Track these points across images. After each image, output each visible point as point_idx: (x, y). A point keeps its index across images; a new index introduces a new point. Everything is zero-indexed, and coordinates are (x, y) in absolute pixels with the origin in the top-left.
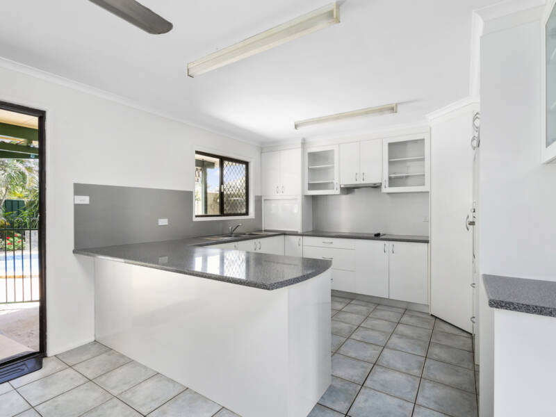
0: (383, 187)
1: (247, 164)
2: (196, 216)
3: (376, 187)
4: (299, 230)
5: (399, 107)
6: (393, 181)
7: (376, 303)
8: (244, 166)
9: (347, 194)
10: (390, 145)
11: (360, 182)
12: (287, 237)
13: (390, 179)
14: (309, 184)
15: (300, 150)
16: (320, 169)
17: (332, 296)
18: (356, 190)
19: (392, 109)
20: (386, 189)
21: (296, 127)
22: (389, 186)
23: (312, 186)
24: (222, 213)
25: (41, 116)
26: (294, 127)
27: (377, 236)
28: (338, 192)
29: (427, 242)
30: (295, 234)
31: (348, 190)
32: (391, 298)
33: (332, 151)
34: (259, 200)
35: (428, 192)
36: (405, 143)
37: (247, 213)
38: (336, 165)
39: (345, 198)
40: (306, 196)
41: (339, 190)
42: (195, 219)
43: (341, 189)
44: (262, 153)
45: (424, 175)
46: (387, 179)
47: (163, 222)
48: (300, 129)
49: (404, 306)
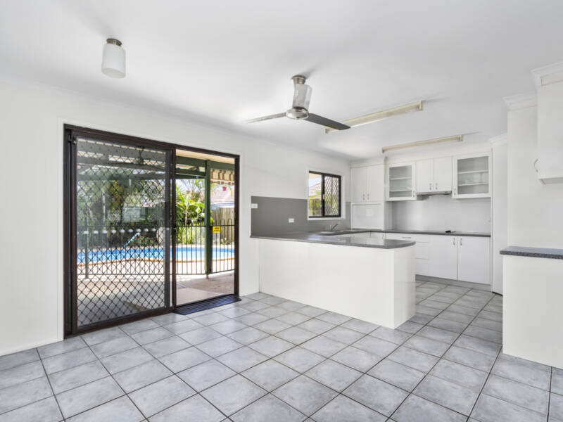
0: (453, 193)
1: (339, 177)
2: (310, 217)
3: (448, 194)
4: (383, 229)
5: (465, 137)
6: (461, 190)
7: (446, 283)
8: (338, 179)
9: (423, 199)
10: (459, 161)
11: (434, 190)
12: (372, 233)
13: (459, 187)
14: (390, 192)
15: (383, 166)
16: (399, 180)
17: (416, 280)
18: (430, 197)
19: (459, 139)
20: (455, 196)
21: (383, 151)
22: (459, 193)
23: (392, 194)
24: (324, 216)
25: (237, 158)
26: (381, 151)
27: (448, 233)
28: (415, 198)
29: (489, 236)
30: (379, 231)
31: (423, 197)
32: (460, 279)
33: (410, 167)
34: (348, 205)
35: (490, 198)
36: (472, 160)
37: (340, 216)
38: (413, 177)
39: (421, 203)
40: (388, 202)
41: (416, 197)
42: (309, 219)
43: (418, 196)
44: (351, 168)
45: (487, 185)
46: (457, 188)
47: (291, 220)
48: (386, 152)
49: (471, 286)
